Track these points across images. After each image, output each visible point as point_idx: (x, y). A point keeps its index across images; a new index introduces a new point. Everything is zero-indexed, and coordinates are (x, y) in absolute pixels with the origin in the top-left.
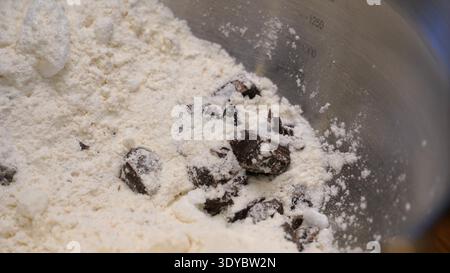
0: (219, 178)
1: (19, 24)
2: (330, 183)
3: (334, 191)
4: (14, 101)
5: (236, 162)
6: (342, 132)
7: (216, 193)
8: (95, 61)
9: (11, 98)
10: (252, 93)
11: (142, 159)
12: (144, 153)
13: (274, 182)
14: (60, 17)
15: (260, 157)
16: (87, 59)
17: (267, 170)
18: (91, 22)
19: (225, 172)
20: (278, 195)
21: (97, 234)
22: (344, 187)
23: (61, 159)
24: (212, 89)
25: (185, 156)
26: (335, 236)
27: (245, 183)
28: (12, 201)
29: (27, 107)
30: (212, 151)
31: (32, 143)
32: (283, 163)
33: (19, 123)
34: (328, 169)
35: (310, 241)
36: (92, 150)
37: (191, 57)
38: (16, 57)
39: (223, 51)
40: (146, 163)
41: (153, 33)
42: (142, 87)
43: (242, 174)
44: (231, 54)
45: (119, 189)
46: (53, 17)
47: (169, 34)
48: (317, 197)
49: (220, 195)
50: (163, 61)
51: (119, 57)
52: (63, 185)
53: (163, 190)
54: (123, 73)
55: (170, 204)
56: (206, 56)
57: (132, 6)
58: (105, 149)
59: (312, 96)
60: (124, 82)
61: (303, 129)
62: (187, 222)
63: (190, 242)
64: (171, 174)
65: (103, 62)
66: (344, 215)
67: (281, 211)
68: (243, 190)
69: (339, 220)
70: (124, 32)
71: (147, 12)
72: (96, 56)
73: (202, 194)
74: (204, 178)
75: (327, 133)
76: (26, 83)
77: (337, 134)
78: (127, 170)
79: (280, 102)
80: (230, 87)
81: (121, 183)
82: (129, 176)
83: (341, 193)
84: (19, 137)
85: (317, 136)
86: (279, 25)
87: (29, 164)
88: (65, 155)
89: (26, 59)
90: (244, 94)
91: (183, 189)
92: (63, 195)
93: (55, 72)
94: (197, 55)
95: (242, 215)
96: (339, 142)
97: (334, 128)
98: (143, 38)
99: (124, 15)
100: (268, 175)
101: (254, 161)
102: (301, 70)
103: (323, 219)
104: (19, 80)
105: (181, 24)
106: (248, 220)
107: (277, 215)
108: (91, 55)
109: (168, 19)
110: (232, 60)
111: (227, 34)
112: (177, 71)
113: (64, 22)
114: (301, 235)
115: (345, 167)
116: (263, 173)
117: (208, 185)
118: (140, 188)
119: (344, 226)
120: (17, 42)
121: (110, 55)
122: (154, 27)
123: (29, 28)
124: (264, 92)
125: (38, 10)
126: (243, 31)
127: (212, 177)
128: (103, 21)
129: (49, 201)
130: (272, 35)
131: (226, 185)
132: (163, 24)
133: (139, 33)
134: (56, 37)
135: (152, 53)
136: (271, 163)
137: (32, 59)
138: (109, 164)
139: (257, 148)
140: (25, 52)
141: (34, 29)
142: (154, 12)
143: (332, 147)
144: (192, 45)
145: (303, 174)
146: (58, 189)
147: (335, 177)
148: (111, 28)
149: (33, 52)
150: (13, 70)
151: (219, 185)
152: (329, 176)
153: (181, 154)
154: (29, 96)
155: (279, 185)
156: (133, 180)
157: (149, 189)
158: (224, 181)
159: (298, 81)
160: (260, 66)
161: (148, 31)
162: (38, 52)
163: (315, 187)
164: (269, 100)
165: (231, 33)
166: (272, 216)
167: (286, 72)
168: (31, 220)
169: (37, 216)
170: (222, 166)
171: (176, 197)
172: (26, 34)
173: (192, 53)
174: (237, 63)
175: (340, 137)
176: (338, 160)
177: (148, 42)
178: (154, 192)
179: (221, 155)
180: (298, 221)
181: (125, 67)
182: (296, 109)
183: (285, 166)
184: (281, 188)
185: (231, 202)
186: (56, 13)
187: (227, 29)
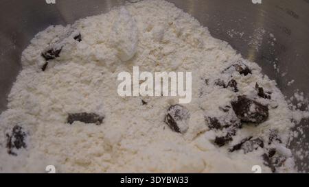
0: (224, 124)
1: (110, 29)
2: (294, 129)
3: (296, 134)
4: (105, 75)
5: (234, 115)
6: (301, 98)
7: (222, 133)
8: (152, 52)
9: (102, 73)
10: (246, 72)
11: (177, 111)
12: (179, 108)
13: (258, 127)
14: (132, 26)
15: (249, 113)
16: (148, 51)
17: (254, 120)
18: (151, 29)
19: (228, 121)
20: (260, 135)
21: (149, 158)
22: (302, 133)
23: (131, 110)
24: (222, 69)
25: (204, 110)
26: (295, 163)
27: (240, 127)
28: (101, 135)
29: (111, 79)
30: (220, 108)
31: (114, 100)
32: (264, 116)
33: (107, 88)
34: (292, 120)
35: (280, 165)
36: (149, 105)
37: (210, 49)
38: (107, 50)
39: (229, 46)
40: (180, 114)
41: (187, 35)
42: (180, 68)
43: (238, 122)
44: (234, 48)
45: (164, 128)
46: (128, 26)
47: (197, 36)
48: (284, 137)
49: (225, 135)
50: (193, 51)
51: (167, 49)
52: (131, 126)
53: (190, 130)
54: (169, 59)
55: (194, 139)
56: (219, 48)
57: (176, 19)
58: (156, 104)
59: (283, 75)
60: (169, 65)
61: (277, 95)
62: (204, 150)
63: (205, 164)
64: (196, 121)
65: (157, 53)
66: (302, 150)
67: (262, 146)
68: (239, 132)
69: (299, 153)
70: (170, 35)
71: (184, 23)
72: (153, 49)
73: (213, 134)
74: (215, 124)
75: (292, 98)
76: (112, 65)
77: (298, 99)
78: (169, 118)
79: (263, 77)
80: (232, 68)
81: (165, 125)
82: (170, 121)
83: (300, 136)
84: (107, 97)
85: (286, 99)
86: (264, 31)
87: (112, 113)
88: (133, 107)
89: (112, 51)
90: (241, 73)
91: (202, 130)
92: (131, 132)
93: (128, 59)
94: (213, 48)
95: (238, 147)
96: (299, 105)
97: (296, 95)
98: (181, 38)
99: (171, 24)
100: (254, 123)
101: (246, 115)
102: (277, 59)
103: (288, 152)
104: (108, 63)
105: (205, 29)
106: (241, 151)
107: (260, 148)
108: (150, 48)
109: (197, 26)
110: (234, 51)
111: (231, 36)
112: (201, 58)
113: (135, 29)
114: (274, 161)
115: (303, 120)
116: (251, 122)
117: (217, 128)
118: (176, 129)
119: (302, 157)
120: (108, 40)
121: (161, 48)
122: (188, 31)
123: (115, 33)
124: (253, 72)
125: (120, 22)
126: (241, 34)
127: (219, 124)
128: (157, 28)
129: (122, 136)
130: (259, 37)
131: (228, 129)
132: (193, 29)
133: (179, 35)
134: (130, 38)
135: (186, 47)
136: (256, 116)
137: (116, 51)
138: (158, 114)
139: (248, 107)
140: (111, 46)
141: (117, 34)
142: (188, 22)
143: (295, 107)
144: (211, 42)
145: (276, 123)
146: (128, 129)
147: (297, 126)
148: (162, 33)
149: (116, 47)
150: (104, 57)
151: (224, 129)
152: (293, 125)
153: (202, 108)
154: (113, 72)
155: (261, 129)
156: (172, 124)
157: (181, 130)
158: (227, 126)
159: (275, 65)
160: (251, 56)
161: (184, 34)
162: (119, 47)
163: (283, 132)
164: (256, 76)
165: (234, 35)
166: (256, 149)
167: (267, 60)
168: (111, 147)
169: (115, 145)
170: (226, 117)
171: (198, 135)
172: (112, 36)
173: (211, 47)
174: (237, 53)
175: (300, 101)
176: (298, 115)
177: (184, 40)
178: (185, 132)
179: (225, 111)
180: (273, 152)
181: (171, 56)
182: (273, 83)
183: (265, 118)
184: (262, 131)
185: (231, 139)
186: (130, 23)
187: (232, 33)
